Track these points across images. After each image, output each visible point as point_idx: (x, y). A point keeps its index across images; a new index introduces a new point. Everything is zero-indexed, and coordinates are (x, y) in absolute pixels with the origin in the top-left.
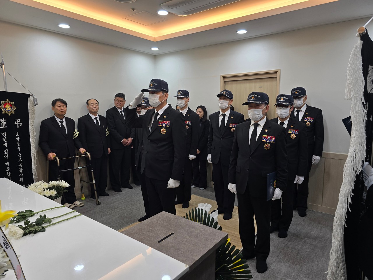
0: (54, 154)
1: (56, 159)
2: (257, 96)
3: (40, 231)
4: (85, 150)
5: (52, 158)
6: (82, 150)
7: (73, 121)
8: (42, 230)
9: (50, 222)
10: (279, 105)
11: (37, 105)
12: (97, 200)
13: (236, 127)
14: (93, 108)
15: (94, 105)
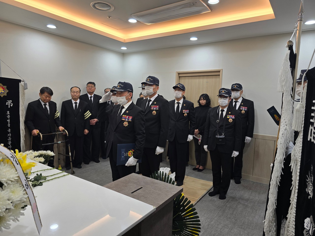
0: (38, 130)
3: (39, 185)
4: (63, 128)
5: (36, 134)
6: (61, 128)
7: (55, 104)
8: (40, 184)
9: (45, 179)
10: (221, 96)
11: (27, 89)
12: (72, 170)
13: (188, 113)
14: (74, 96)
15: (75, 93)
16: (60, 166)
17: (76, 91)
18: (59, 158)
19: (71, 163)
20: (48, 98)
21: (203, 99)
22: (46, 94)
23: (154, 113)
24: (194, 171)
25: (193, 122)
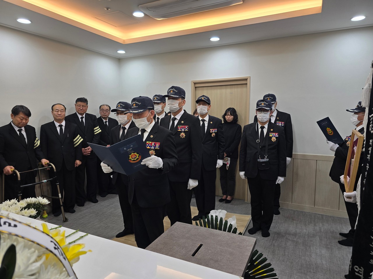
0: (12, 167)
1: (15, 173)
4: (48, 161)
6: (44, 161)
7: (34, 129)
10: (260, 109)
12: (64, 217)
13: (216, 133)
14: (58, 115)
15: (60, 112)
16: (46, 212)
17: (60, 109)
19: (62, 208)
20: (24, 121)
21: (231, 114)
22: (21, 115)
23: (183, 135)
24: (221, 203)
25: (222, 144)
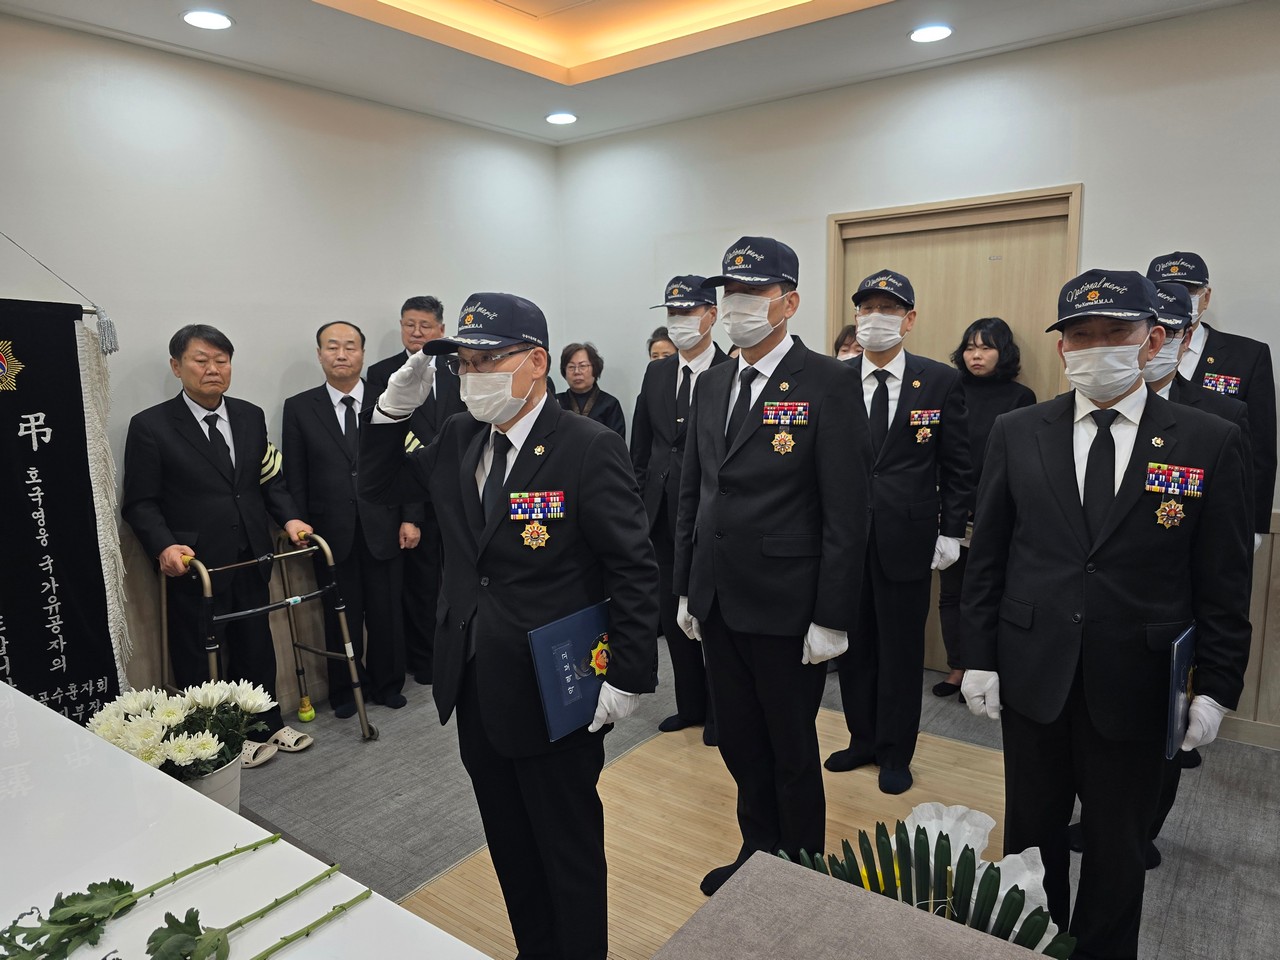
0: (187, 548)
1: (194, 570)
2: (1112, 287)
4: (307, 529)
5: (181, 567)
6: (297, 528)
7: (258, 413)
11: (116, 350)
12: (364, 723)
13: (935, 425)
14: (337, 362)
15: (342, 349)
16: (306, 701)
17: (343, 340)
18: (300, 668)
23: (784, 441)
